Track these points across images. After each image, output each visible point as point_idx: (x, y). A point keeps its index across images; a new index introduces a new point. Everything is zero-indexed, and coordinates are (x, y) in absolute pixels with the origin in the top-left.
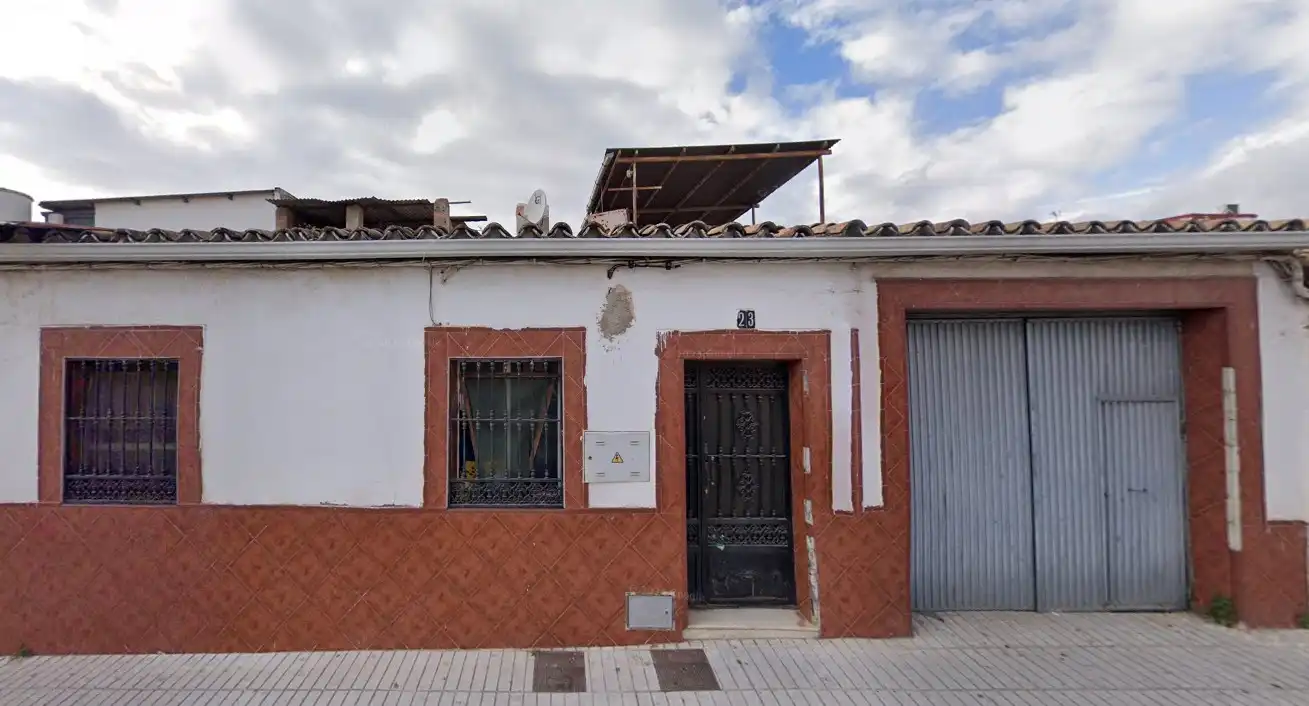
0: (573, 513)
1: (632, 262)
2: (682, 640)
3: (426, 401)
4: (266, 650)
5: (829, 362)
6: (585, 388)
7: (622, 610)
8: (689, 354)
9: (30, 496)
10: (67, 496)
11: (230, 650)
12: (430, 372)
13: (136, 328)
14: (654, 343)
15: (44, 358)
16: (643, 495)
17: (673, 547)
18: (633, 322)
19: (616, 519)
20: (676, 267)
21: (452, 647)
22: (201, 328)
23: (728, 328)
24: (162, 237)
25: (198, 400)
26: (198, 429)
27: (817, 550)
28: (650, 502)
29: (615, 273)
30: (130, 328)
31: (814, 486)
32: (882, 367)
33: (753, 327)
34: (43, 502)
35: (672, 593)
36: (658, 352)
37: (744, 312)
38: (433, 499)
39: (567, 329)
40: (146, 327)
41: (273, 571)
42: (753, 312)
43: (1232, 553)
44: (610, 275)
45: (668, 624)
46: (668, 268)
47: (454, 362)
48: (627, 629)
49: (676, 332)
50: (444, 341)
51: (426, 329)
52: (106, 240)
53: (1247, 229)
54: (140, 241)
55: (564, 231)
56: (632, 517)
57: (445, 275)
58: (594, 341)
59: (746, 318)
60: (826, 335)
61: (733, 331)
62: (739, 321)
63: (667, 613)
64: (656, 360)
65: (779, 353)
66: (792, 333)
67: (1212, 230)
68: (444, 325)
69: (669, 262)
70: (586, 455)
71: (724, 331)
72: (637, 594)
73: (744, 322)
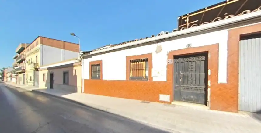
8: (174, 54)
10: (92, 79)
12: (127, 62)
14: (167, 53)
17: (170, 88)
18: (162, 50)
23: (184, 48)
27: (210, 91)
31: (212, 77)
33: (191, 47)
38: (127, 79)
42: (191, 44)
47: (130, 61)
48: (160, 100)
50: (129, 58)
56: (161, 82)
58: (154, 55)
64: (167, 56)
69: (169, 38)
70: (152, 73)
72: (162, 95)
73: (189, 46)
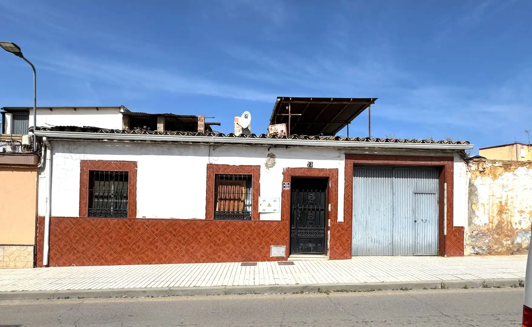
0: (255, 222)
1: (276, 146)
2: (287, 260)
3: (207, 186)
4: (150, 264)
5: (338, 178)
6: (260, 184)
7: (269, 252)
8: (293, 174)
9: (76, 214)
10: (89, 216)
11: (138, 264)
12: (208, 177)
13: (114, 161)
14: (282, 171)
15: (82, 170)
16: (277, 217)
17: (286, 233)
18: (275, 164)
19: (268, 223)
20: (289, 148)
21: (214, 262)
22: (137, 162)
23: (304, 167)
24: (126, 132)
25: (136, 185)
26: (136, 193)
27: (330, 233)
28: (279, 219)
29: (270, 149)
30: (112, 161)
31: (332, 215)
32: (345, 180)
33: (312, 167)
34: (81, 217)
35: (285, 246)
36: (283, 173)
37: (309, 162)
38: (209, 216)
39: (254, 166)
40: (117, 161)
41: (154, 239)
42: (312, 162)
43: (445, 235)
44: (269, 150)
45: (283, 255)
46: (287, 148)
47: (216, 175)
48: (271, 256)
49: (289, 168)
50: (213, 168)
51: (207, 164)
52: (107, 132)
53: (446, 143)
54: (119, 133)
55: (254, 136)
56: (273, 223)
57: (214, 148)
58: (263, 170)
59: (310, 164)
60: (337, 170)
61: (306, 168)
62: (308, 165)
63: (283, 252)
64: (283, 175)
65: (321, 175)
66: (326, 169)
67: (437, 143)
68: (213, 163)
69: (287, 146)
70: (259, 205)
71: (303, 168)
72: (274, 246)
73: (310, 165)
